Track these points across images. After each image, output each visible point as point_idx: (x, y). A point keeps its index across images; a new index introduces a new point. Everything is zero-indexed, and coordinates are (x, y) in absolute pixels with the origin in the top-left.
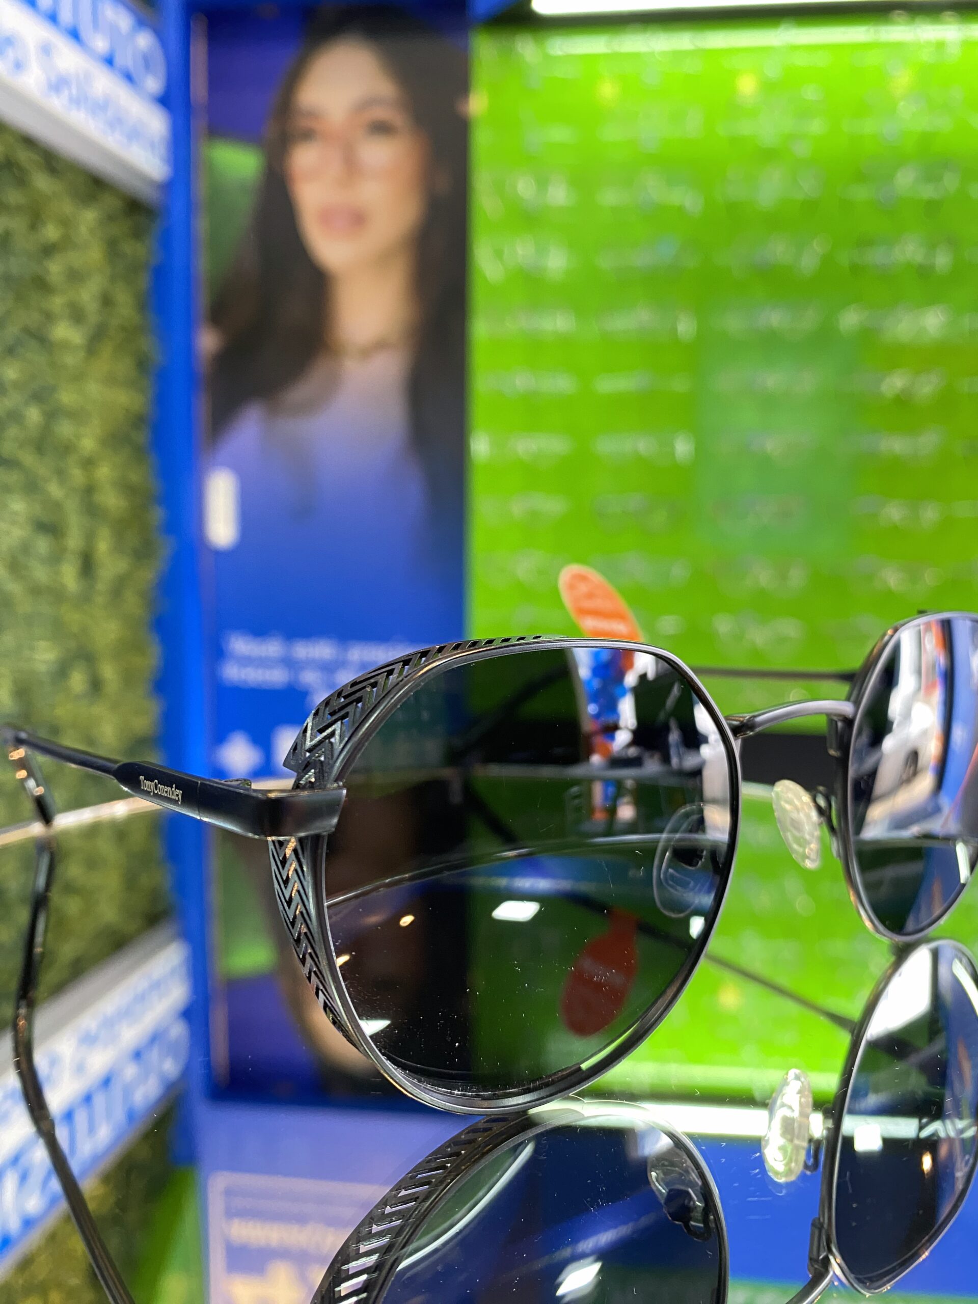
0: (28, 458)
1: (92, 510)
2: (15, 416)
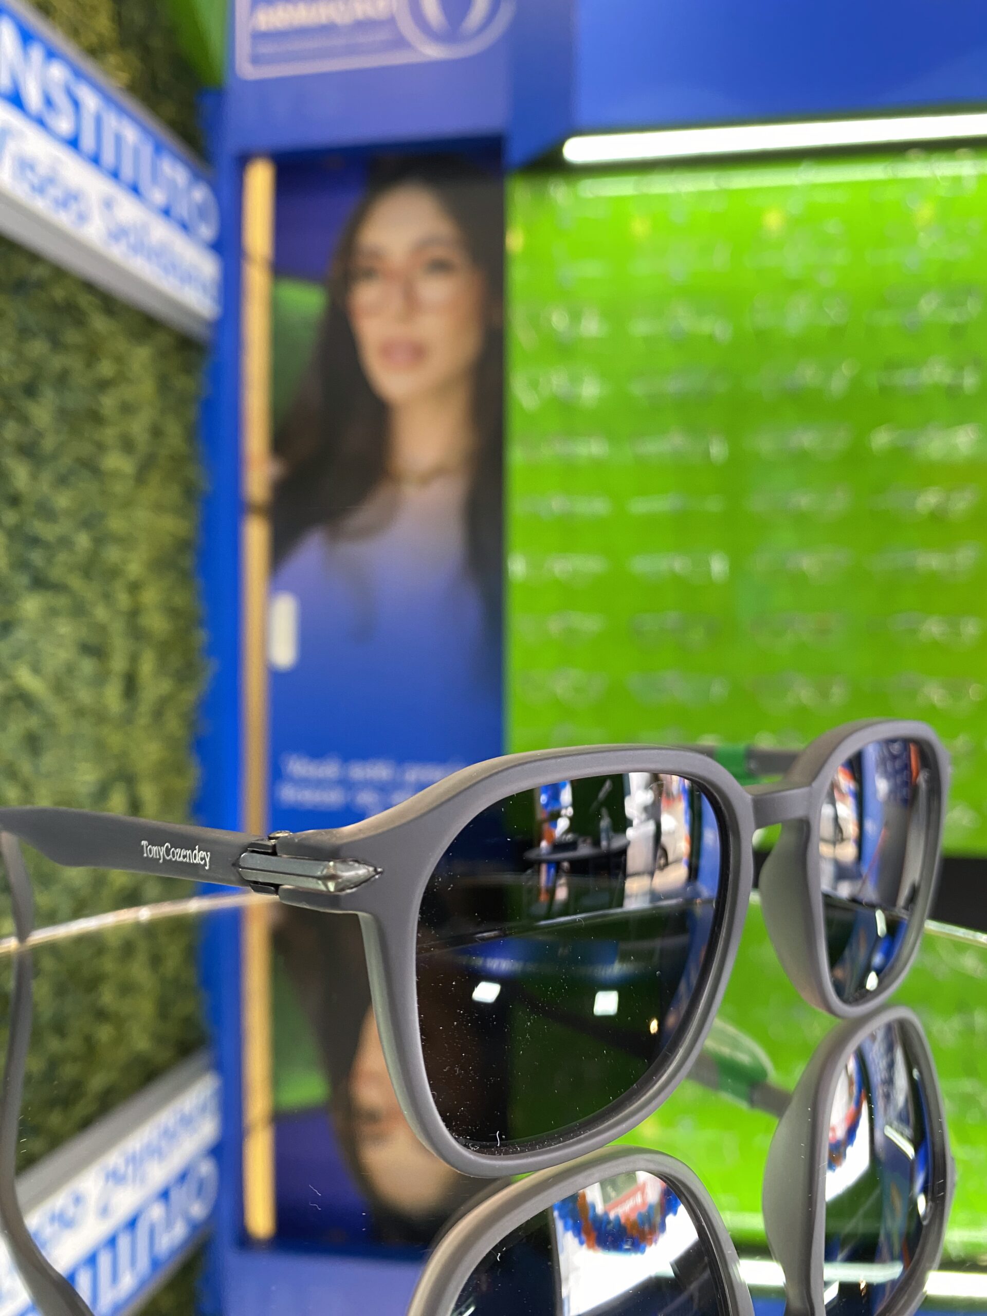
0: (76, 582)
1: (137, 633)
2: (65, 542)
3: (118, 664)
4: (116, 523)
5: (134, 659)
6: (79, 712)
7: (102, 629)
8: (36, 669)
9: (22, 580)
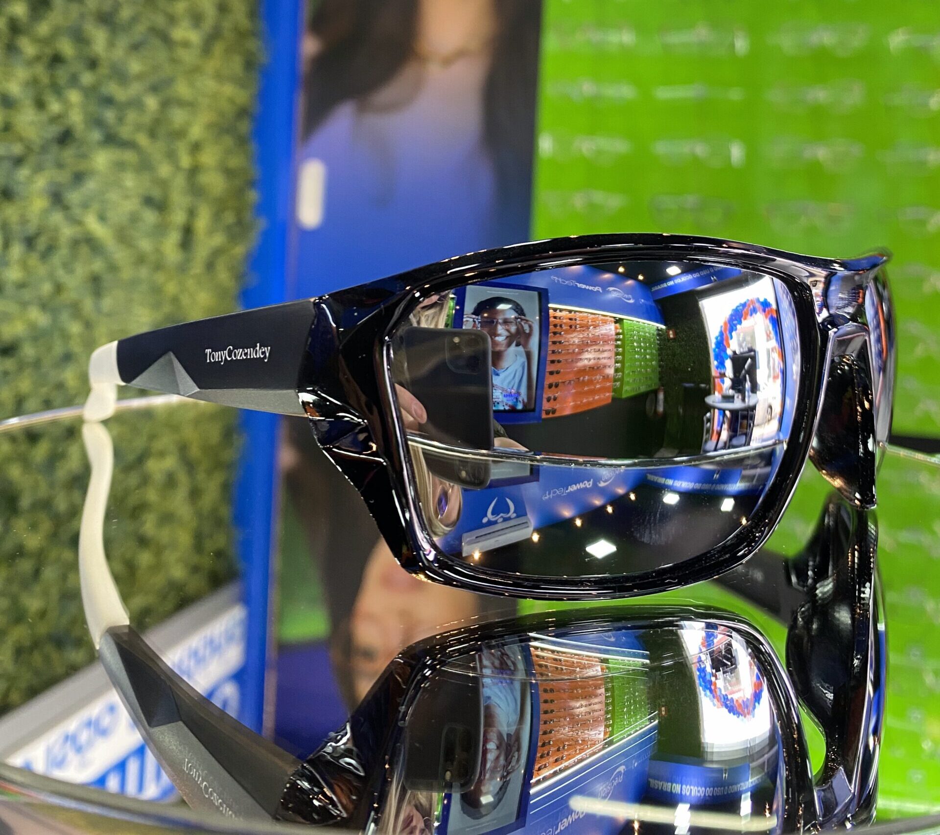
0: (142, 140)
1: (196, 190)
2: (137, 104)
3: (179, 217)
4: (182, 89)
5: (192, 213)
6: (140, 260)
7: (164, 184)
8: (102, 218)
9: (96, 135)
